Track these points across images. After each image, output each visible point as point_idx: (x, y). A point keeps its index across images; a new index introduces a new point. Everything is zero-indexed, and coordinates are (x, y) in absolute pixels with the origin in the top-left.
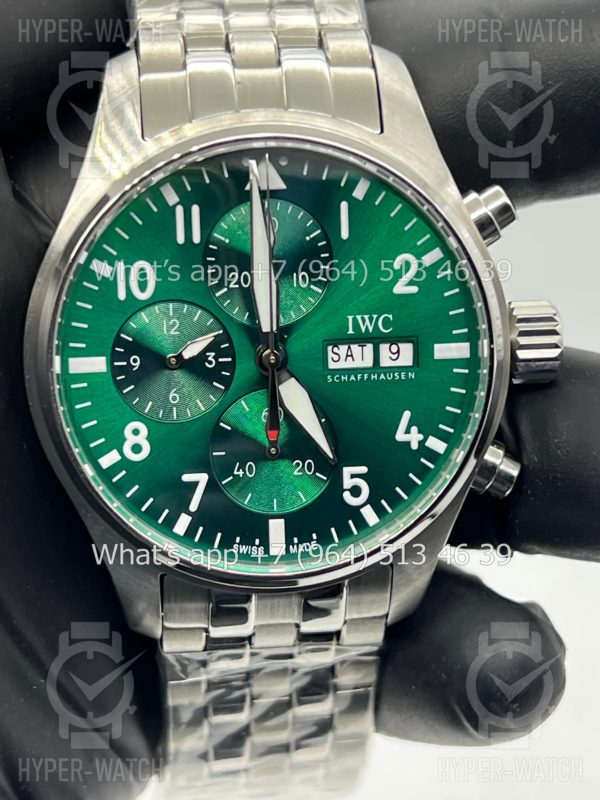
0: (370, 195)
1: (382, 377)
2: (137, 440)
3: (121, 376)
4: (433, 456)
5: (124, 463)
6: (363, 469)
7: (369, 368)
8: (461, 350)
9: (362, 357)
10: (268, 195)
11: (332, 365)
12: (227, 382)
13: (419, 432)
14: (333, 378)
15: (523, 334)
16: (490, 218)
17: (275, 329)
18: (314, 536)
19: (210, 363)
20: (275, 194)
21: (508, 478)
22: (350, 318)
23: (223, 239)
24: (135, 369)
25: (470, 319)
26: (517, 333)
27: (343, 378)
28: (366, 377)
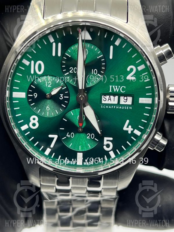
0: (121, 44)
1: (120, 107)
2: (34, 122)
3: (31, 100)
4: (136, 136)
5: (29, 129)
7: (116, 104)
8: (149, 101)
9: (114, 100)
10: (84, 41)
11: (103, 102)
12: (66, 105)
13: (132, 128)
14: (103, 106)
15: (171, 97)
16: (163, 55)
17: (83, 88)
19: (61, 98)
20: (87, 41)
21: (163, 145)
22: (111, 86)
23: (68, 55)
24: (35, 98)
25: (152, 90)
26: (169, 96)
27: (106, 107)
28: (114, 107)
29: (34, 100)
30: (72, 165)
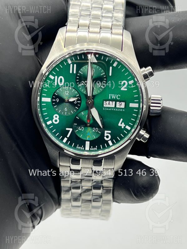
0: (118, 66)
1: (116, 110)
2: (56, 119)
3: (54, 103)
4: (127, 130)
5: (53, 124)
6: (110, 132)
8: (136, 105)
9: (112, 104)
10: (92, 63)
11: (105, 106)
12: (79, 107)
14: (104, 109)
15: (152, 103)
16: (147, 74)
17: (91, 95)
18: (96, 147)
19: (75, 102)
20: (94, 63)
21: (146, 138)
22: (110, 95)
23: (81, 73)
24: (57, 102)
25: (138, 98)
27: (107, 109)
28: (112, 109)
29: (56, 104)
30: (82, 150)
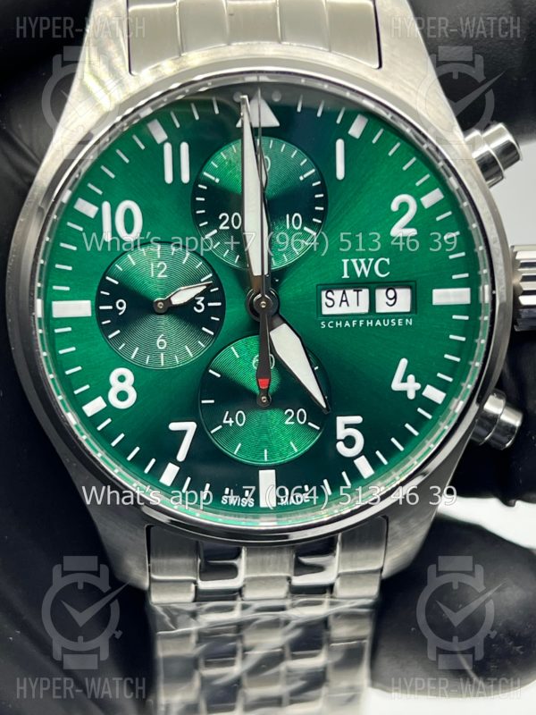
0: (368, 133)
1: (378, 323)
2: (122, 388)
3: (105, 320)
4: (430, 405)
5: (109, 410)
7: (365, 314)
8: (461, 296)
9: (356, 303)
10: (260, 132)
11: (326, 311)
12: (216, 327)
13: (416, 381)
14: (326, 324)
15: (526, 279)
16: (493, 157)
17: (266, 272)
18: (307, 488)
19: (199, 307)
20: (268, 132)
21: (509, 429)
23: (213, 178)
24: (120, 314)
25: (471, 263)
26: (520, 278)
27: (337, 324)
28: (361, 323)
30: (247, 510)
